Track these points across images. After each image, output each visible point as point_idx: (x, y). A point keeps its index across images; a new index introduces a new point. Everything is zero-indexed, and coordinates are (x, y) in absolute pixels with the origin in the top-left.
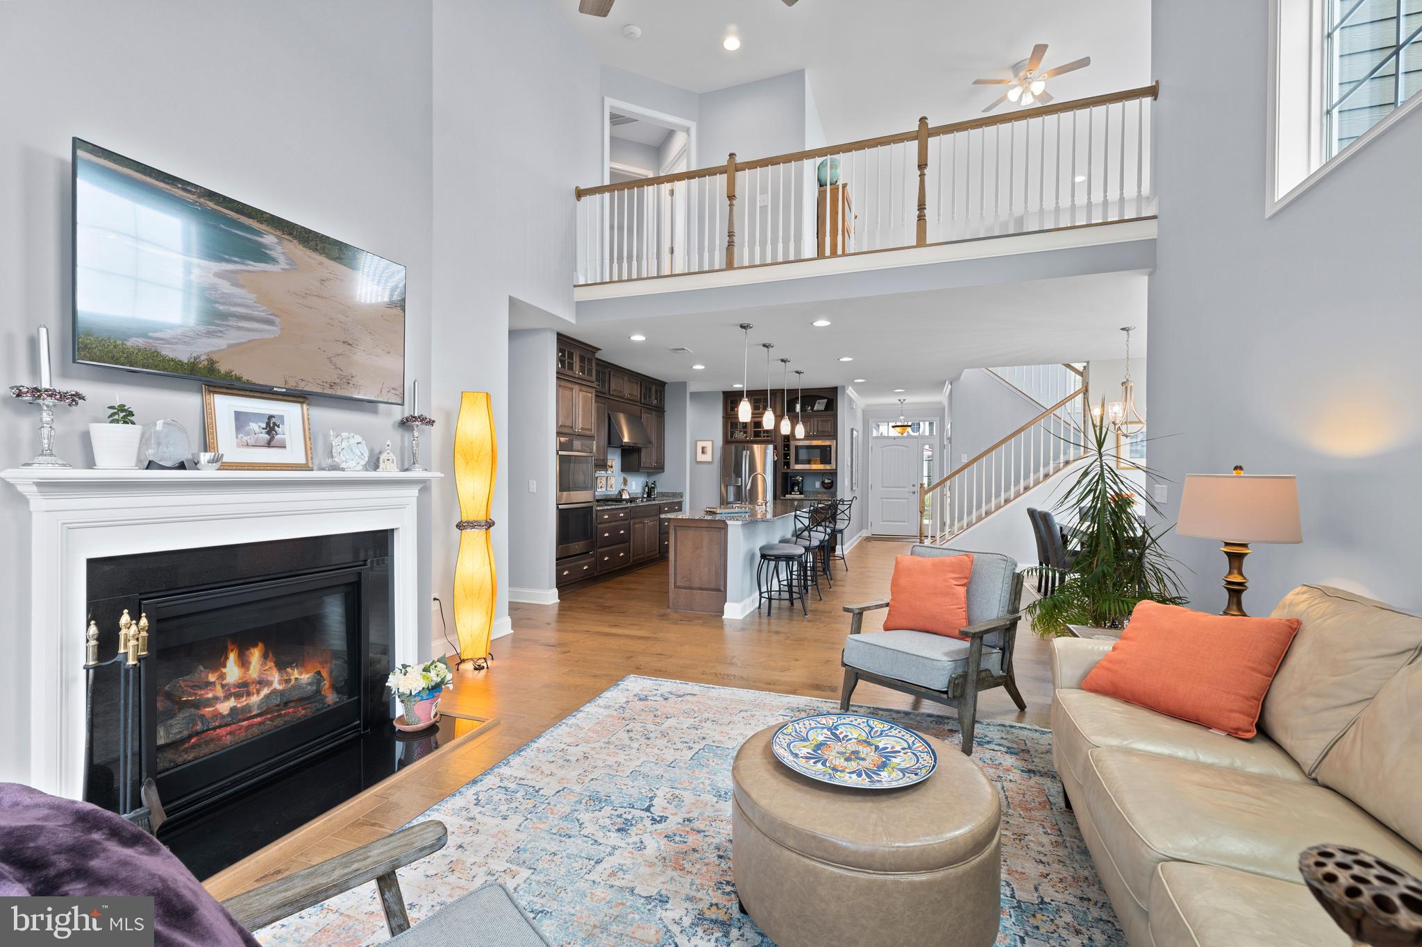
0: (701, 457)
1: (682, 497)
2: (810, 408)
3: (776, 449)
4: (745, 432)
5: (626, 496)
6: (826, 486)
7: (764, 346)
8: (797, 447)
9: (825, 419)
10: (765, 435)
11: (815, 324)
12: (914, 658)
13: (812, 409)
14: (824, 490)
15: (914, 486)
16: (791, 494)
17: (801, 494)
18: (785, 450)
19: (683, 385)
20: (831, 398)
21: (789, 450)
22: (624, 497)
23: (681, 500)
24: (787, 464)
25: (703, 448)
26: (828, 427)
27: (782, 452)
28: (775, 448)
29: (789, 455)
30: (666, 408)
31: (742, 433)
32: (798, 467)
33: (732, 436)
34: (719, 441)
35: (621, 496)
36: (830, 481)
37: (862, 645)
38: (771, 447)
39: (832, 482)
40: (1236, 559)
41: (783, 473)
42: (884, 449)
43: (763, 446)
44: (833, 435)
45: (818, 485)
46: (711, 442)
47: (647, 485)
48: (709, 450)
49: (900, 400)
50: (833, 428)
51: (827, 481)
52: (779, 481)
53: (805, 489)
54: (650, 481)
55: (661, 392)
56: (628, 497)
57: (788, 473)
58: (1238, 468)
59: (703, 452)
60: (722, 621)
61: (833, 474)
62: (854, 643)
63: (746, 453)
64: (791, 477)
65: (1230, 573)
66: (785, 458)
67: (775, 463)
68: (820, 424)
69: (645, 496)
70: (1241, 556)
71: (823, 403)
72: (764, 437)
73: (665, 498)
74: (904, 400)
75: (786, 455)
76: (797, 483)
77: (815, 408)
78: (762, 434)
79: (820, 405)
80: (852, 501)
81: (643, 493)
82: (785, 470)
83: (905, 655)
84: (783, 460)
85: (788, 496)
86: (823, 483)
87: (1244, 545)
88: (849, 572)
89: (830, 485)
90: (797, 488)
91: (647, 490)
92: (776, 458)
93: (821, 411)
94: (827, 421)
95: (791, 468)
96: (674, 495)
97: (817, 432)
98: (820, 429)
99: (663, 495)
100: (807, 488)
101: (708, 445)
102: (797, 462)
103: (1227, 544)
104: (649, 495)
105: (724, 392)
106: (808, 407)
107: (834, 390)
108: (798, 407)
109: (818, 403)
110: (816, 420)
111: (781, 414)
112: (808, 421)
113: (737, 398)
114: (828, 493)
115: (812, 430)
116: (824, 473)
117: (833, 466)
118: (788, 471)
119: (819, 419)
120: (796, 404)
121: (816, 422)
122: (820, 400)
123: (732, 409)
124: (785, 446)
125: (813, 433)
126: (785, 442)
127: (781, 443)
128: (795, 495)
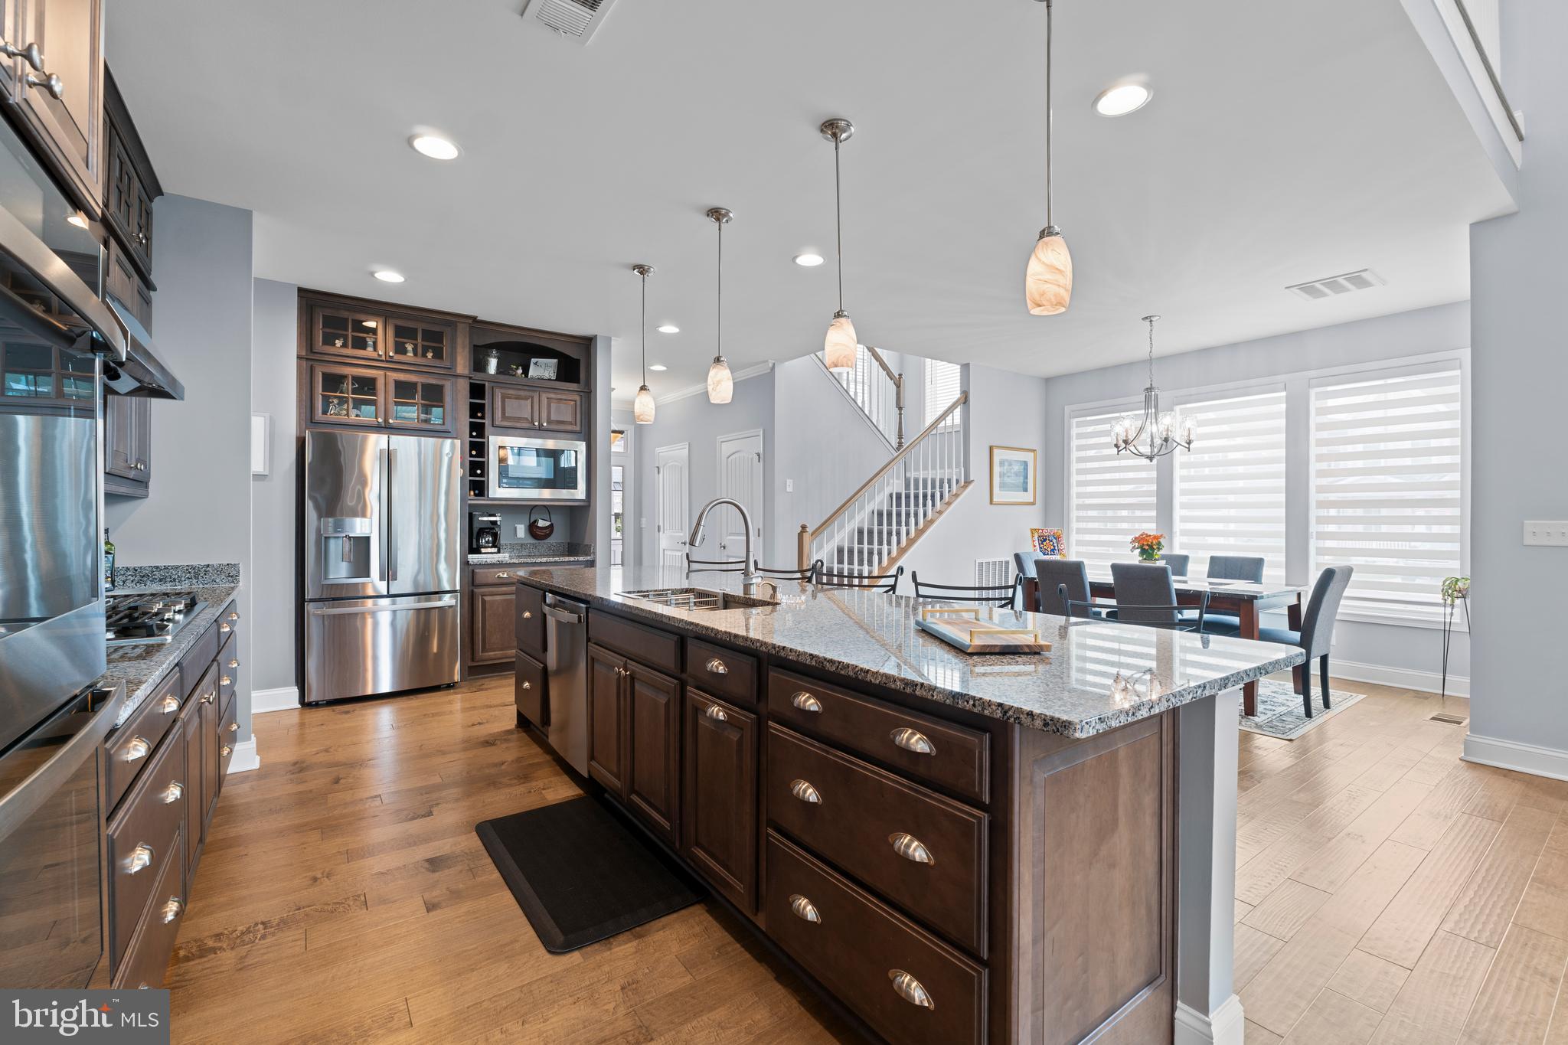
2: (520, 371)
6: (538, 533)
9: (564, 397)
13: (526, 372)
14: (534, 542)
17: (497, 548)
18: (472, 455)
20: (575, 356)
21: (483, 454)
24: (481, 487)
26: (569, 415)
27: (467, 459)
29: (482, 465)
32: (507, 493)
36: (548, 524)
39: (552, 526)
41: (469, 506)
44: (580, 431)
45: (521, 531)
50: (579, 416)
51: (541, 523)
53: (503, 540)
66: (475, 473)
68: (553, 405)
71: (549, 365)
75: (476, 466)
76: (492, 530)
77: (532, 372)
79: (543, 369)
82: (474, 499)
84: (466, 477)
86: (532, 528)
89: (547, 531)
90: (487, 539)
93: (550, 380)
94: (567, 402)
95: (490, 494)
97: (549, 422)
98: (553, 416)
102: (503, 483)
105: (301, 290)
106: (517, 369)
107: (587, 343)
108: (493, 365)
109: (536, 364)
110: (544, 396)
111: (466, 372)
112: (526, 398)
113: (344, 314)
114: (543, 546)
115: (536, 416)
116: (536, 506)
117: (580, 493)
118: (481, 501)
119: (552, 396)
120: (489, 356)
121: (545, 401)
122: (540, 360)
123: (329, 340)
124: (473, 446)
125: (541, 425)
126: (471, 436)
127: (466, 439)
128: (489, 554)
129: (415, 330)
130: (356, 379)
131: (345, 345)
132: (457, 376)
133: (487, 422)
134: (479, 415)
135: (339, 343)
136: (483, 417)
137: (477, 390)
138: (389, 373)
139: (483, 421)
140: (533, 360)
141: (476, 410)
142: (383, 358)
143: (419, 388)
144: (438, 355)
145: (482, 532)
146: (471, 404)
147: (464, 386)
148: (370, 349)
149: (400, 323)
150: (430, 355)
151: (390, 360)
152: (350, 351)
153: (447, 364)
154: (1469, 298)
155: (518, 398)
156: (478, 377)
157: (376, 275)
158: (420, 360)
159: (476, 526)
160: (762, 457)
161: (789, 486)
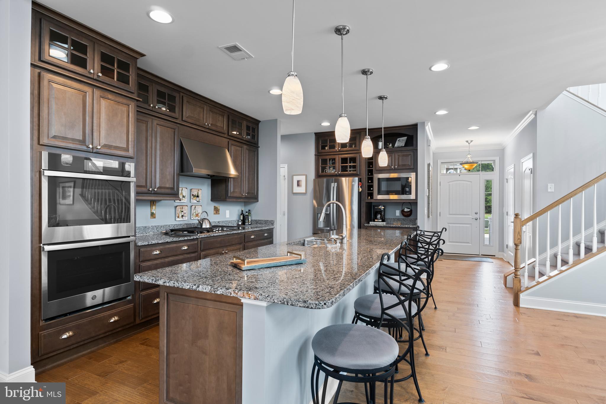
0: (296, 189)
1: (273, 224)
2: (391, 145)
3: (361, 182)
4: (334, 168)
5: (206, 225)
6: (405, 214)
8: (379, 179)
9: (405, 154)
10: (352, 169)
13: (393, 146)
14: (403, 217)
15: (476, 213)
16: (374, 221)
17: (383, 221)
18: (368, 182)
19: (274, 123)
20: (411, 134)
21: (372, 182)
22: (204, 226)
23: (272, 227)
24: (371, 195)
25: (298, 182)
26: (409, 161)
27: (366, 184)
28: (360, 180)
29: (372, 186)
30: (260, 144)
31: (331, 169)
32: (380, 197)
33: (323, 171)
34: (312, 175)
35: (201, 225)
36: (409, 210)
38: (356, 179)
39: (411, 211)
41: (367, 203)
42: (450, 183)
43: (351, 178)
44: (414, 168)
45: (398, 213)
46: (304, 177)
47: (242, 214)
48: (303, 184)
49: (467, 142)
50: (413, 161)
51: (406, 210)
52: (364, 209)
53: (387, 217)
54: (245, 209)
55: (254, 129)
56: (208, 226)
57: (371, 203)
59: (298, 185)
61: (414, 203)
63: (334, 185)
64: (374, 206)
66: (369, 189)
67: (360, 194)
68: (400, 158)
69: (240, 223)
71: (403, 140)
72: (350, 171)
73: (259, 225)
74: (472, 141)
75: (370, 187)
76: (380, 212)
77: (396, 145)
78: (349, 169)
79: (400, 142)
80: (441, 232)
81: (238, 221)
82: (369, 200)
84: (367, 192)
85: (372, 223)
86: (403, 212)
88: (438, 311)
89: (409, 213)
90: (379, 216)
91: (242, 218)
92: (361, 190)
93: (402, 147)
94: (407, 156)
95: (375, 198)
96: (266, 222)
97: (398, 165)
98: (400, 163)
99: (257, 222)
100: (388, 215)
101: (302, 178)
102: (379, 193)
104: (244, 223)
105: (316, 134)
106: (390, 144)
107: (414, 127)
108: (380, 145)
109: (399, 141)
110: (396, 155)
113: (327, 138)
114: (407, 220)
115: (393, 164)
116: (404, 202)
117: (413, 196)
118: (372, 201)
119: (400, 154)
120: (379, 141)
121: (396, 157)
122: (400, 139)
123: (323, 148)
124: (369, 179)
125: (394, 167)
126: (368, 175)
127: (364, 176)
128: (379, 223)
130: (331, 160)
131: (328, 148)
132: (361, 153)
134: (371, 166)
135: (326, 148)
136: (372, 167)
138: (339, 156)
139: (372, 168)
140: (397, 139)
141: (370, 164)
142: (338, 151)
143: (348, 159)
145: (376, 213)
146: (368, 162)
148: (335, 148)
150: (353, 146)
153: (357, 148)
157: (322, 124)
158: (349, 149)
159: (373, 211)
160: (533, 171)
161: (551, 188)
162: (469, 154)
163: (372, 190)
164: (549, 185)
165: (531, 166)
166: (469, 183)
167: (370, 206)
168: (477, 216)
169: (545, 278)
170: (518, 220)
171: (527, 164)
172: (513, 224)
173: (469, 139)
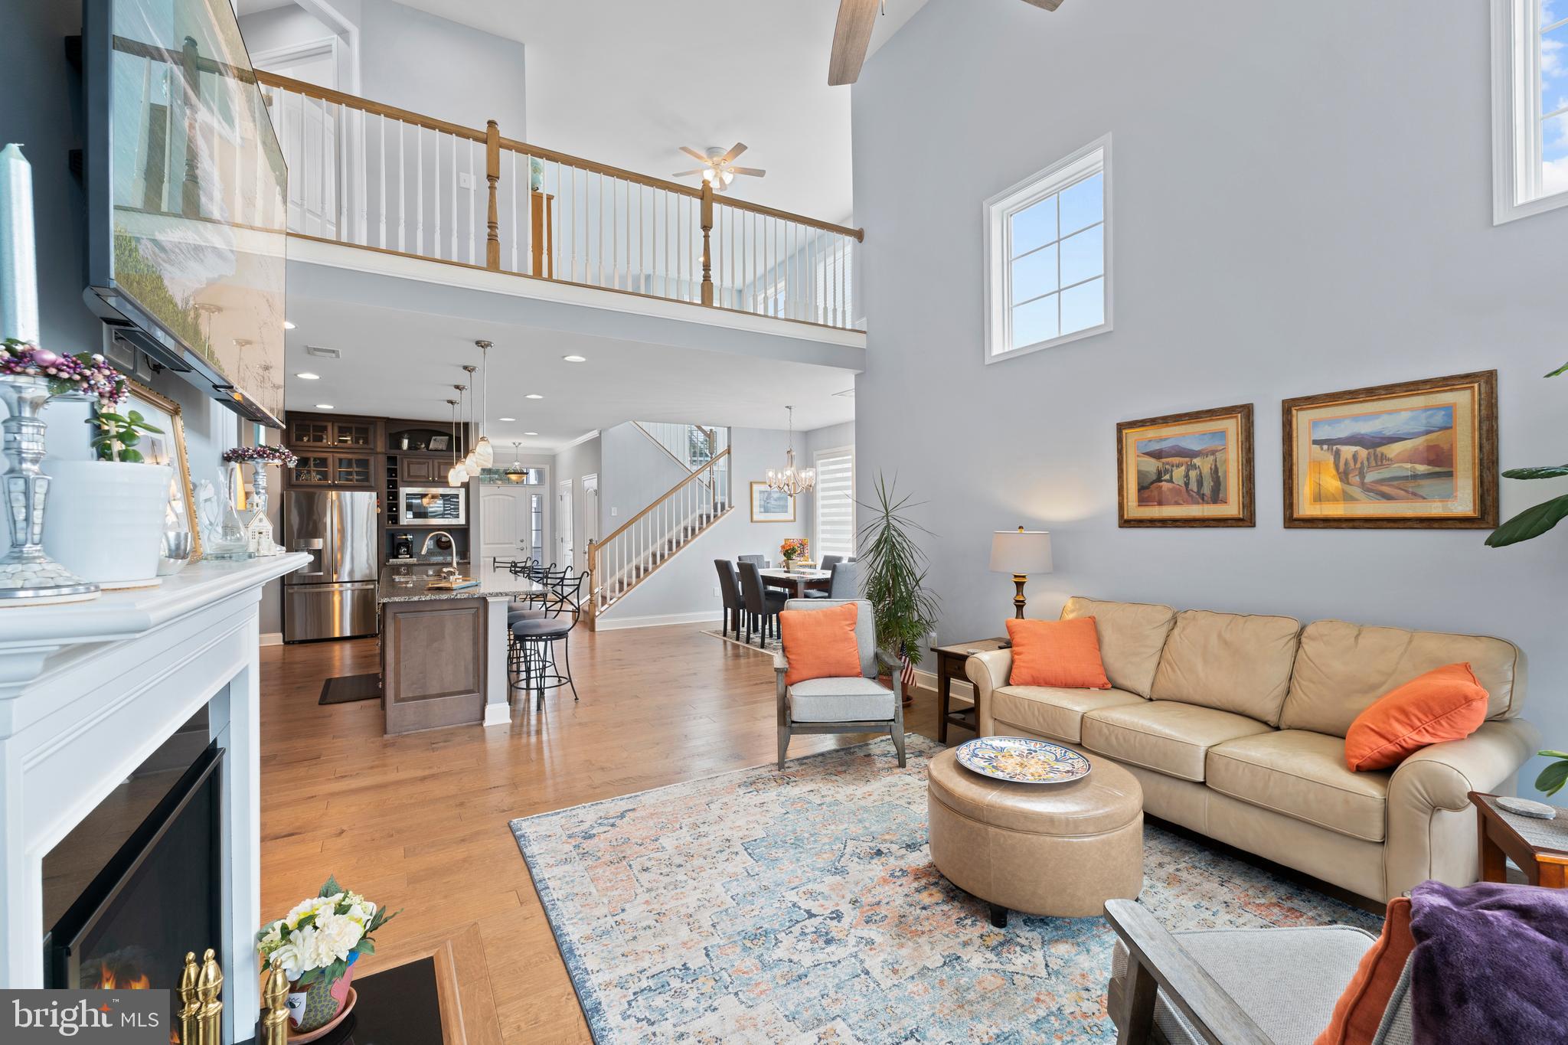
2: (423, 446)
3: (379, 498)
4: (325, 473)
6: (443, 544)
7: (465, 368)
8: (408, 496)
9: (447, 461)
10: (361, 478)
11: (567, 358)
12: (867, 698)
13: (427, 446)
14: (440, 549)
15: (522, 541)
16: (398, 557)
17: (410, 556)
18: (391, 500)
20: (455, 434)
21: (397, 499)
24: (395, 517)
27: (387, 502)
29: (397, 505)
32: (410, 521)
34: (277, 483)
37: (812, 699)
40: (1020, 585)
41: (389, 530)
49: (515, 444)
51: (444, 539)
52: (385, 538)
53: (415, 549)
57: (396, 530)
58: (1021, 527)
60: (483, 731)
62: (804, 699)
64: (396, 536)
65: (1018, 594)
66: (390, 510)
68: (441, 467)
70: (1023, 583)
71: (442, 440)
72: (355, 480)
74: (519, 444)
75: (394, 506)
76: (407, 544)
77: (431, 446)
78: (356, 477)
79: (439, 443)
82: (390, 526)
83: (857, 698)
84: (389, 513)
85: (395, 561)
86: (439, 541)
87: (1024, 577)
89: (448, 544)
90: (405, 549)
92: (380, 510)
93: (442, 450)
95: (400, 523)
97: (439, 477)
98: (442, 474)
100: (418, 548)
102: (409, 515)
103: (1016, 576)
106: (421, 444)
107: (466, 427)
108: (405, 443)
109: (434, 440)
110: (436, 461)
111: (384, 450)
112: (424, 463)
113: (307, 422)
115: (431, 474)
116: (443, 529)
117: (462, 521)
118: (395, 527)
119: (443, 460)
120: (402, 438)
121: (436, 464)
122: (438, 437)
123: (299, 438)
124: (389, 494)
125: (433, 479)
126: (389, 488)
127: (385, 490)
128: (404, 559)
129: (351, 428)
130: (315, 459)
131: (308, 441)
132: (377, 453)
133: (398, 479)
134: (393, 474)
135: (305, 439)
136: (396, 476)
137: (392, 460)
138: (336, 455)
139: (396, 478)
140: (434, 438)
141: (392, 472)
142: (332, 446)
143: (354, 461)
144: (366, 442)
145: (400, 545)
146: (388, 469)
147: (382, 459)
148: (325, 441)
149: (340, 425)
150: (361, 442)
151: (335, 447)
152: (311, 444)
153: (372, 446)
154: (854, 418)
155: (419, 463)
156: (393, 452)
157: (318, 406)
158: (356, 446)
159: (396, 542)
160: (597, 492)
161: (614, 512)
162: (517, 461)
163: (396, 511)
164: (613, 509)
165: (595, 487)
166: (511, 498)
167: (392, 536)
168: (523, 545)
169: (615, 600)
170: (592, 545)
171: (590, 483)
172: (571, 553)
173: (517, 441)
